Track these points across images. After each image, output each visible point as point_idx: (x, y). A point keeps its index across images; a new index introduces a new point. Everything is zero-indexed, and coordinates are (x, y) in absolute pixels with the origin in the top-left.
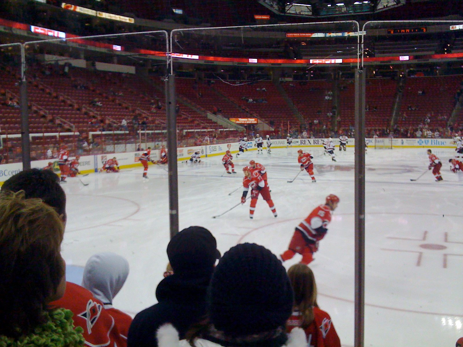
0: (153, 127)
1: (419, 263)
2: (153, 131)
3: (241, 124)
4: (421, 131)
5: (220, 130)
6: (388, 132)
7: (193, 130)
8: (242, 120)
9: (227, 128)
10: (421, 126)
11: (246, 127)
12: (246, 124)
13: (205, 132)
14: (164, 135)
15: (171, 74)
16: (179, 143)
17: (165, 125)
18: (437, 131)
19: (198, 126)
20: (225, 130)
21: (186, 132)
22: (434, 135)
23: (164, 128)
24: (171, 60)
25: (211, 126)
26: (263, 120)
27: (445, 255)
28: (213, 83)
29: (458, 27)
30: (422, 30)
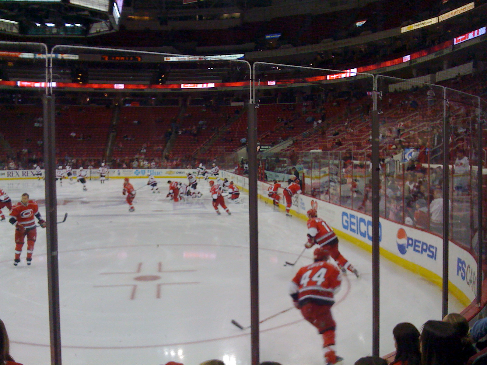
1: (133, 297)
4: (138, 161)
10: (137, 156)
18: (153, 161)
22: (150, 166)
29: (172, 59)
30: (137, 60)
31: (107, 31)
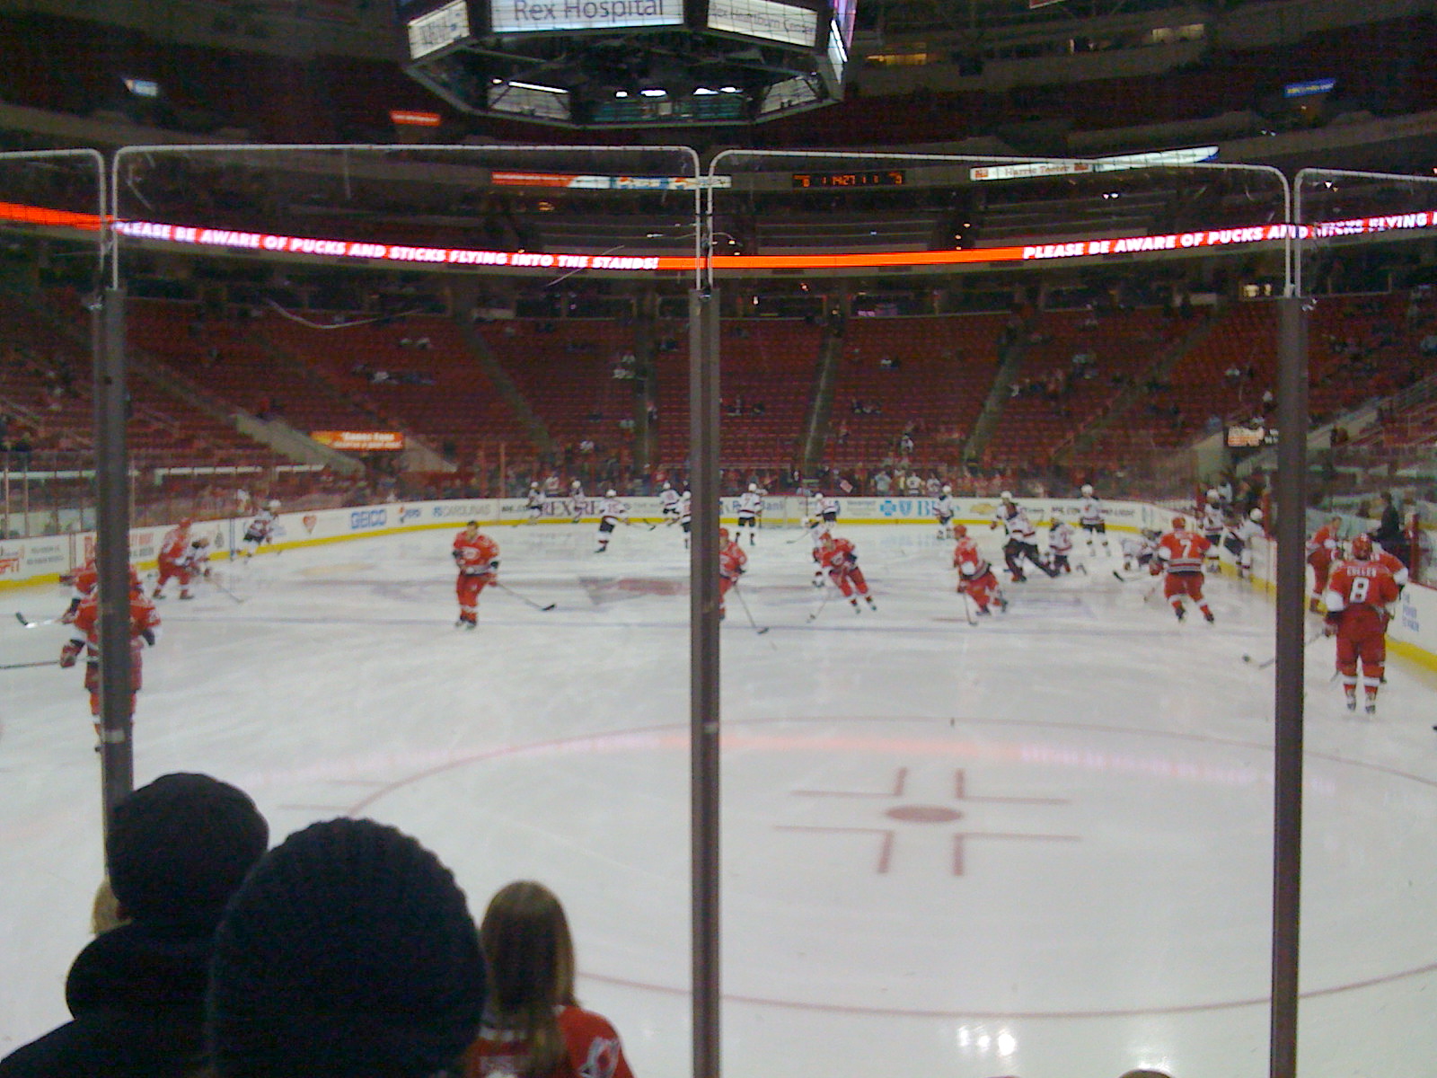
0: (50, 459)
1: (884, 865)
2: (50, 475)
3: (352, 453)
4: (891, 475)
5: (280, 469)
6: (797, 479)
7: (186, 471)
8: (352, 439)
9: (302, 464)
10: (889, 461)
11: (365, 461)
12: (365, 450)
13: (226, 476)
14: (87, 488)
15: (111, 287)
16: (140, 514)
17: (92, 452)
18: (933, 476)
19: (205, 457)
20: (296, 469)
21: (165, 478)
22: (926, 488)
23: (88, 464)
24: (115, 243)
25: (248, 457)
26: (422, 437)
27: (959, 838)
28: (256, 319)
29: (993, 174)
30: (892, 181)
31: (811, 102)
